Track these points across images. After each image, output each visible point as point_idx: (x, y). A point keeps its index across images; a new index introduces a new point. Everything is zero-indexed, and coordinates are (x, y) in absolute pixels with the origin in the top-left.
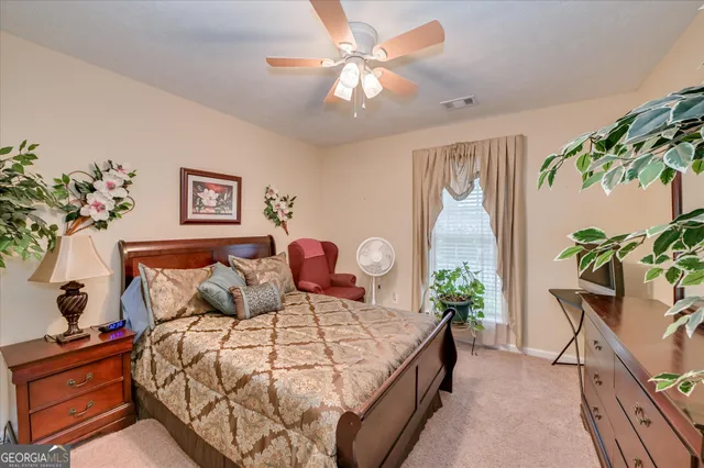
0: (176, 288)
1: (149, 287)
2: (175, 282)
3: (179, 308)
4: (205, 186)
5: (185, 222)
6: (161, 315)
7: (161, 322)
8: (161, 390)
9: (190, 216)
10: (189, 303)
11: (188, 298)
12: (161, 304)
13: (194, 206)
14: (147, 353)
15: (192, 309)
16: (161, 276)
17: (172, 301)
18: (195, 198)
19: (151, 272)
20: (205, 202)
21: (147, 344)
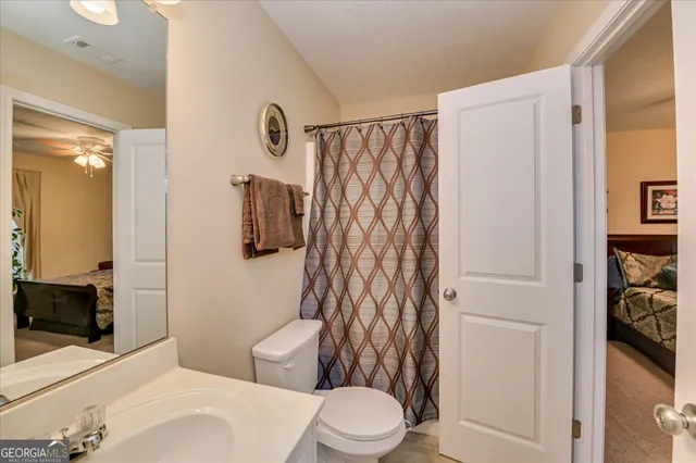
0: (642, 267)
1: (623, 263)
2: (641, 263)
3: (646, 279)
4: (662, 192)
5: (644, 220)
6: (632, 281)
7: (632, 285)
8: (635, 323)
9: (650, 217)
10: (654, 278)
11: (652, 275)
12: (632, 274)
13: (653, 209)
14: (622, 302)
15: (655, 283)
16: (630, 257)
17: (639, 274)
18: (654, 203)
19: (624, 254)
20: (663, 205)
21: (623, 296)
